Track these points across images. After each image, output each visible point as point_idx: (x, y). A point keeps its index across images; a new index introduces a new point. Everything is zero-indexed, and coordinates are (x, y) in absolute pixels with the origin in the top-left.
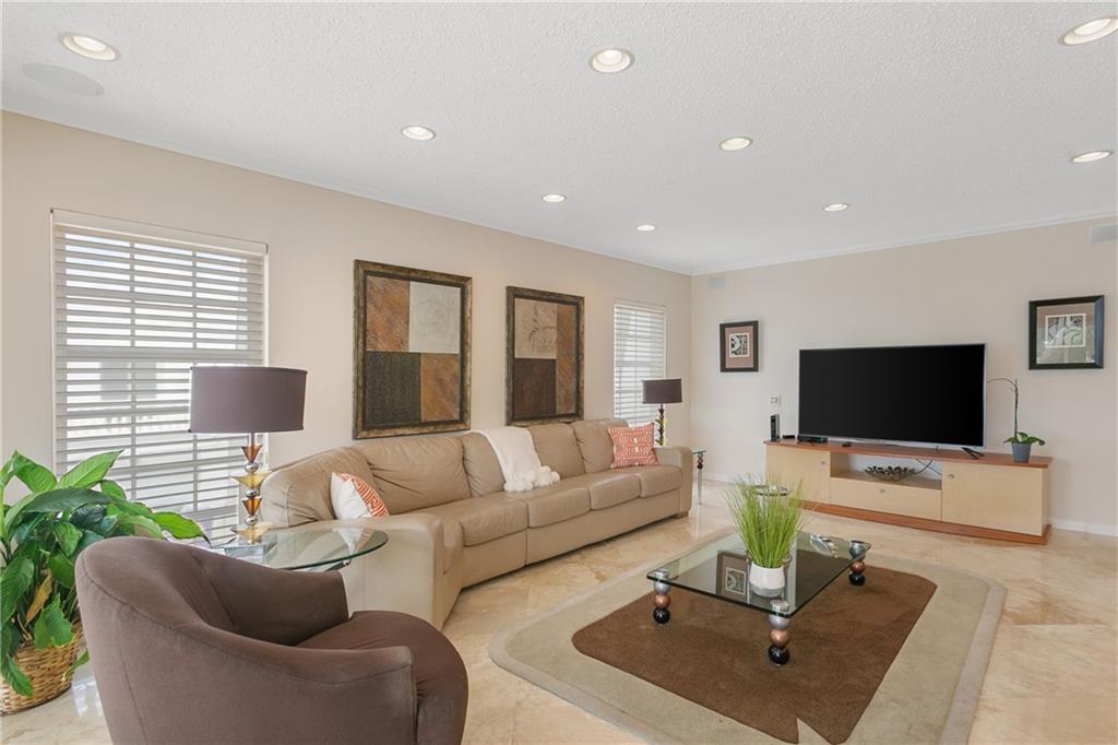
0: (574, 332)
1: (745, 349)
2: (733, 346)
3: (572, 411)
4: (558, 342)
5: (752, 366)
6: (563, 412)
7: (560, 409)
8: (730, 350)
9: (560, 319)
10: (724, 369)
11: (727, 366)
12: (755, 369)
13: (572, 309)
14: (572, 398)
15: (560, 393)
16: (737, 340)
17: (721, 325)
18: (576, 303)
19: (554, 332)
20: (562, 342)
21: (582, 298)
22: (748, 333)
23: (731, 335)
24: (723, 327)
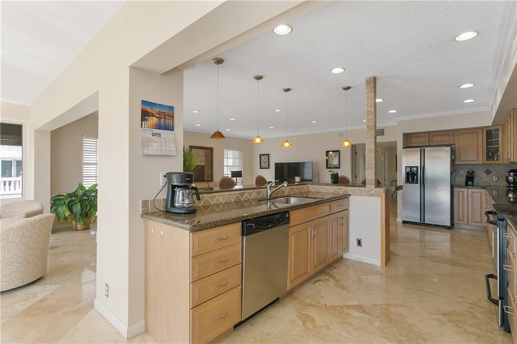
0: (210, 158)
1: (266, 162)
3: (210, 179)
4: (205, 160)
5: (267, 167)
6: (207, 180)
7: (206, 179)
8: (262, 162)
9: (205, 154)
10: (261, 168)
12: (269, 168)
13: (210, 151)
14: (210, 176)
15: (206, 175)
18: (211, 149)
19: (204, 158)
20: (206, 161)
21: (213, 148)
22: (267, 158)
23: (263, 158)
24: (260, 155)
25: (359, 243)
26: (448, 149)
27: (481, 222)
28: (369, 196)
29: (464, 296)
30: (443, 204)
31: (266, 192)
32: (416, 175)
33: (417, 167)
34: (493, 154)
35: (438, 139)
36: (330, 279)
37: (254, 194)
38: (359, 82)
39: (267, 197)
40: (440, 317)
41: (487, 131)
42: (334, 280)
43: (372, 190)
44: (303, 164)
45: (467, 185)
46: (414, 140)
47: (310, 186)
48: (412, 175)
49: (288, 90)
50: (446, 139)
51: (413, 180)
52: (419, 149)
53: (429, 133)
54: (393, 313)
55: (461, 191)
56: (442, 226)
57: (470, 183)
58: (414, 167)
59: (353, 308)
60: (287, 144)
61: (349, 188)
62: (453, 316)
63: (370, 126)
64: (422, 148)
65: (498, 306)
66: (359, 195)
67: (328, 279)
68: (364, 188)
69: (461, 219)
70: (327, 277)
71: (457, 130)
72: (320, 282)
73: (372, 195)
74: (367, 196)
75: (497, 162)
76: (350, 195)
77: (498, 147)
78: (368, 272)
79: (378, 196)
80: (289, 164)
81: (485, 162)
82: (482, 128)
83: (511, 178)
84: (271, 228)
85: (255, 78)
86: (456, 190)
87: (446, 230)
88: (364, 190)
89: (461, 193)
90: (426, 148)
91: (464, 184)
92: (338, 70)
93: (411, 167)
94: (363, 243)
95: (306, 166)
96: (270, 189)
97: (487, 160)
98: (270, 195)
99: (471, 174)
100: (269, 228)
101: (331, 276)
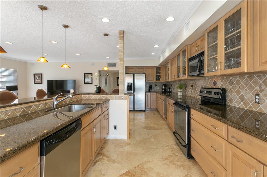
1: (39, 79)
2: (37, 78)
5: (41, 83)
10: (35, 83)
11: (36, 83)
12: (42, 83)
16: (38, 77)
17: (34, 74)
22: (40, 76)
23: (36, 76)
25: (115, 128)
26: (144, 75)
27: (155, 107)
28: (121, 100)
29: (167, 145)
30: (142, 100)
31: (52, 103)
32: (131, 87)
33: (132, 83)
34: (158, 78)
35: (139, 70)
36: (104, 157)
37: (41, 106)
38: (114, 32)
39: (54, 107)
40: (165, 162)
41: (156, 68)
42: (106, 157)
43: (122, 96)
44: (66, 81)
45: (149, 91)
46: (130, 70)
47: (83, 95)
48: (130, 87)
49: (66, 27)
50: (142, 70)
51: (130, 90)
52: (133, 74)
53: (136, 67)
54: (146, 169)
55: (148, 94)
56: (142, 110)
57: (150, 90)
58: (130, 83)
59: (126, 175)
60: (65, 66)
61: (109, 95)
62: (169, 159)
63: (121, 59)
64: (134, 74)
65: (186, 148)
66: (115, 100)
67: (102, 158)
68: (118, 95)
69: (148, 106)
70: (101, 157)
71: (146, 66)
72: (98, 163)
73: (122, 99)
74: (120, 100)
75: (160, 81)
76: (110, 100)
77: (160, 75)
78: (123, 145)
79: (126, 100)
80: (56, 81)
81: (156, 81)
82: (155, 67)
83: (163, 88)
84: (69, 137)
85: (39, 7)
86: (146, 93)
87: (143, 112)
88: (118, 96)
89: (148, 95)
90: (135, 74)
91: (148, 91)
92: (106, 20)
93: (129, 83)
94: (117, 128)
95: (68, 82)
96: (56, 100)
97: (157, 80)
98: (56, 105)
99: (151, 86)
100: (67, 138)
101: (104, 155)
